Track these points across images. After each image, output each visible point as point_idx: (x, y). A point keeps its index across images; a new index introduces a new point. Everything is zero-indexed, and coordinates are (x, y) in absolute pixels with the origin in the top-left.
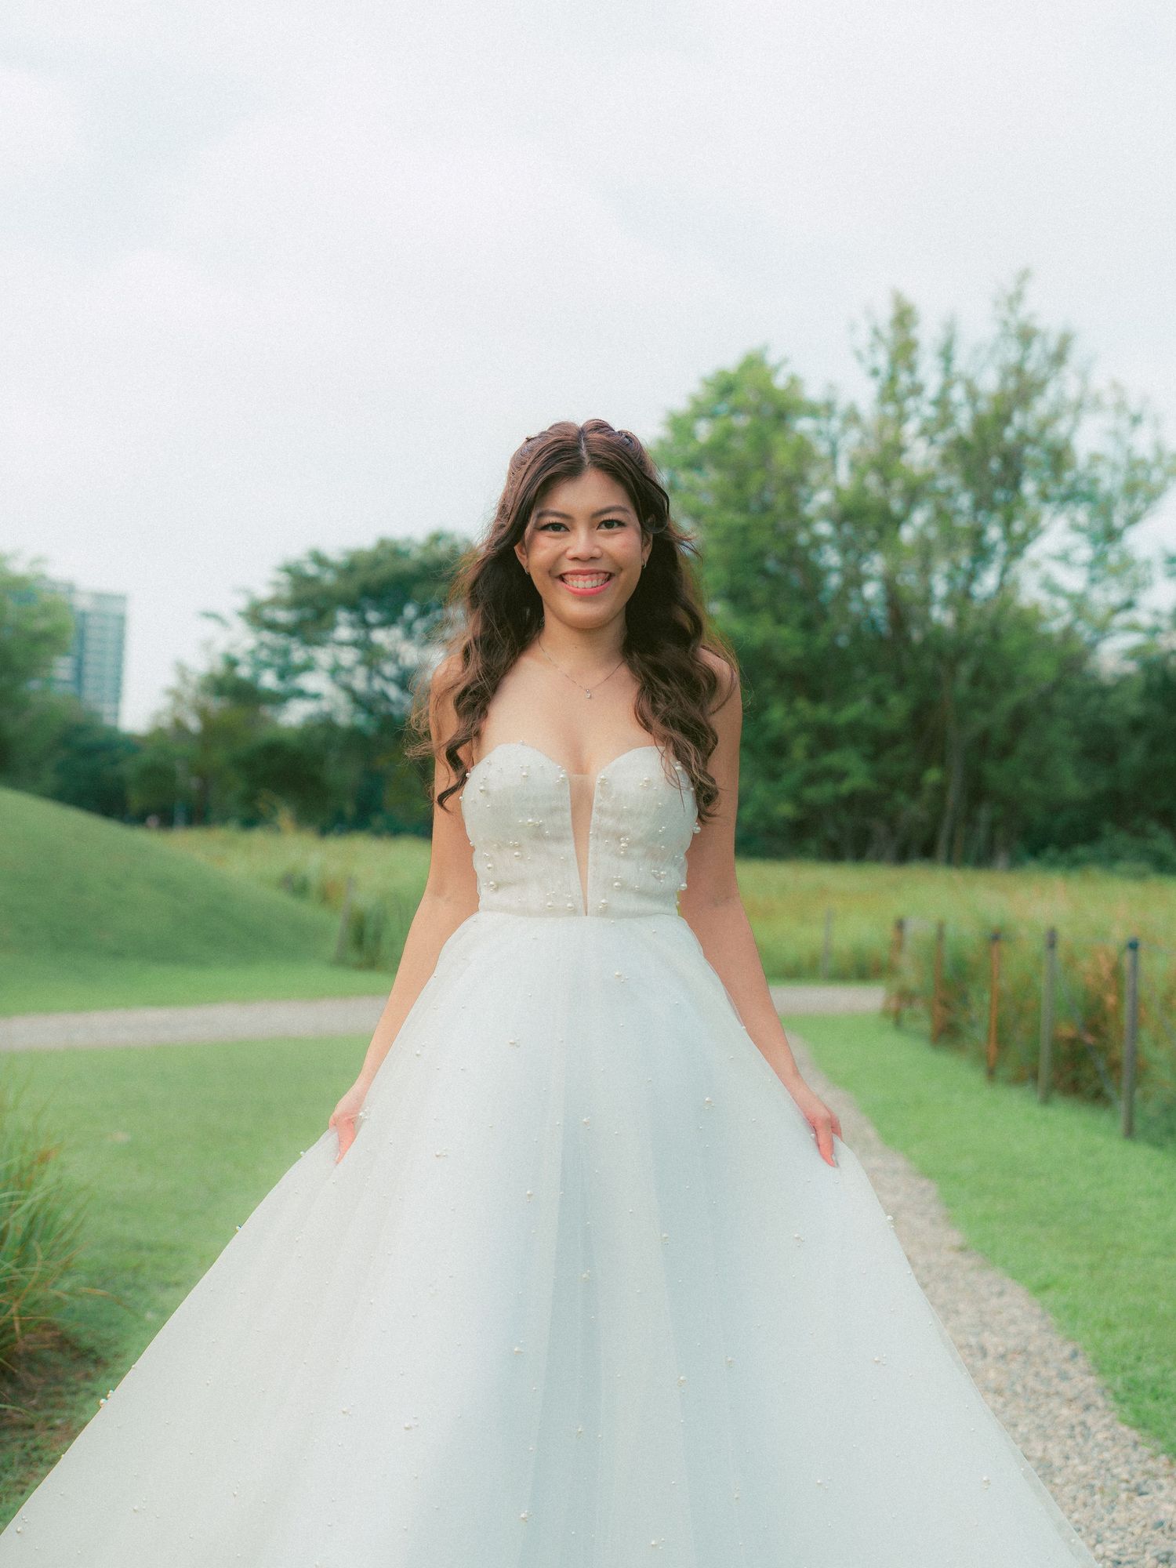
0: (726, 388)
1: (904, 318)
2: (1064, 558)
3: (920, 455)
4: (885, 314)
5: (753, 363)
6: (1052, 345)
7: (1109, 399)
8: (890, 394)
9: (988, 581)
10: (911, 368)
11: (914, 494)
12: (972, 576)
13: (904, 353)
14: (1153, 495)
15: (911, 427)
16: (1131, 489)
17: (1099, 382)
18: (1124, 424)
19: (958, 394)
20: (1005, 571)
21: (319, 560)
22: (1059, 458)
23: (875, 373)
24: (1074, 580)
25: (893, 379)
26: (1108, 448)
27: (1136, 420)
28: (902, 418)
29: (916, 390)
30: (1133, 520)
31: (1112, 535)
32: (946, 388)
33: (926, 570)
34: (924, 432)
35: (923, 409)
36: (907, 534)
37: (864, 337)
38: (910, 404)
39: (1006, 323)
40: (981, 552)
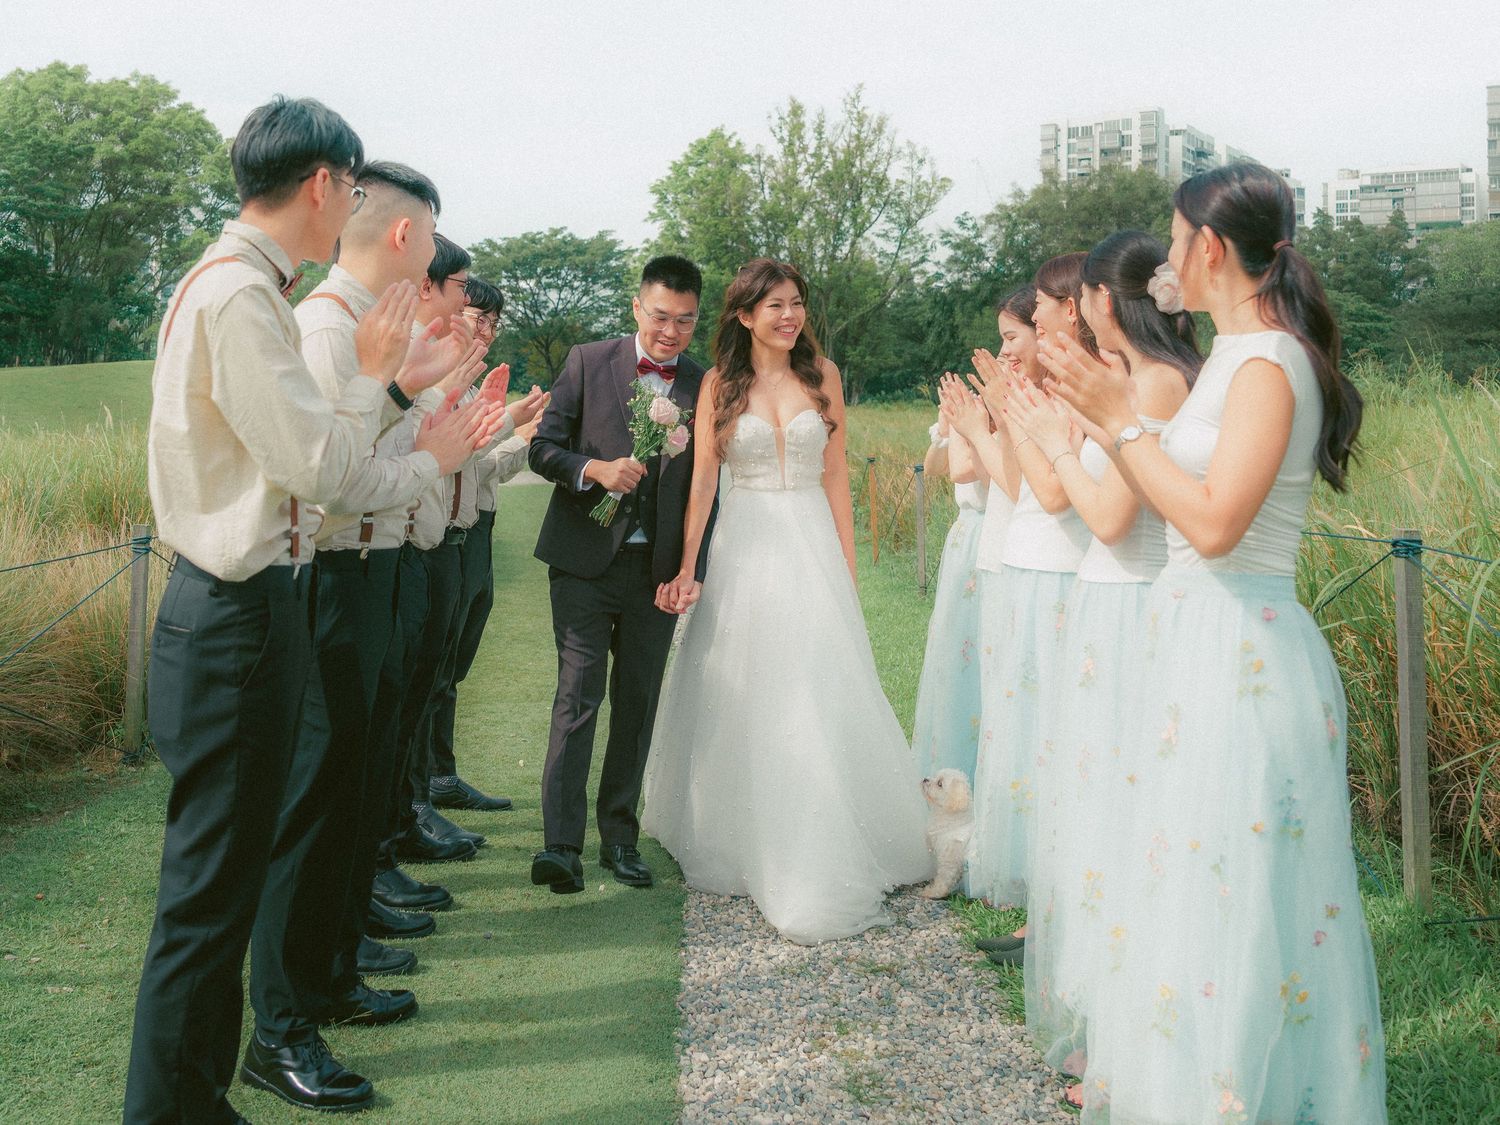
0: (702, 148)
1: (796, 111)
2: (885, 236)
3: (806, 183)
4: (786, 109)
5: (717, 135)
6: (874, 125)
7: (906, 151)
8: (790, 151)
9: (845, 249)
10: (801, 138)
11: (804, 203)
12: (836, 248)
13: (797, 129)
14: (931, 202)
15: (801, 170)
16: (919, 198)
17: (900, 142)
18: (915, 164)
19: (825, 151)
20: (853, 244)
21: (490, 243)
22: (881, 183)
23: (781, 140)
24: (891, 248)
25: (791, 144)
26: (908, 178)
27: (921, 162)
28: (796, 164)
29: (804, 149)
30: (920, 217)
31: (910, 223)
32: (819, 147)
33: (810, 245)
34: (808, 170)
35: (805, 161)
36: (800, 225)
37: (775, 121)
38: (801, 157)
39: (851, 113)
40: (839, 234)
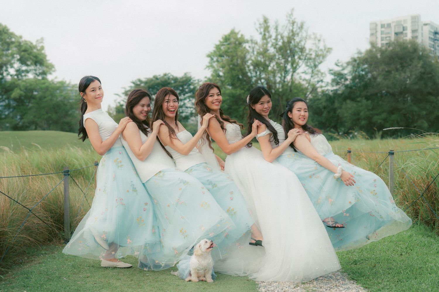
0: (227, 39)
1: (266, 21)
2: (305, 72)
3: (272, 51)
4: (262, 21)
5: (233, 33)
6: (299, 25)
7: (313, 37)
8: (264, 38)
9: (289, 78)
10: (269, 32)
11: (271, 59)
12: (285, 77)
13: (266, 29)
14: (324, 57)
15: (269, 45)
16: (319, 56)
17: (310, 33)
18: (317, 42)
19: (279, 37)
20: (292, 75)
22: (302, 50)
23: (261, 33)
24: (308, 77)
25: (265, 35)
27: (319, 41)
28: (267, 43)
29: (270, 37)
30: (320, 63)
31: (315, 66)
32: (277, 36)
33: (274, 76)
34: (272, 45)
35: (272, 41)
36: (270, 68)
37: (258, 26)
38: (269, 40)
39: (289, 21)
40: (286, 72)
